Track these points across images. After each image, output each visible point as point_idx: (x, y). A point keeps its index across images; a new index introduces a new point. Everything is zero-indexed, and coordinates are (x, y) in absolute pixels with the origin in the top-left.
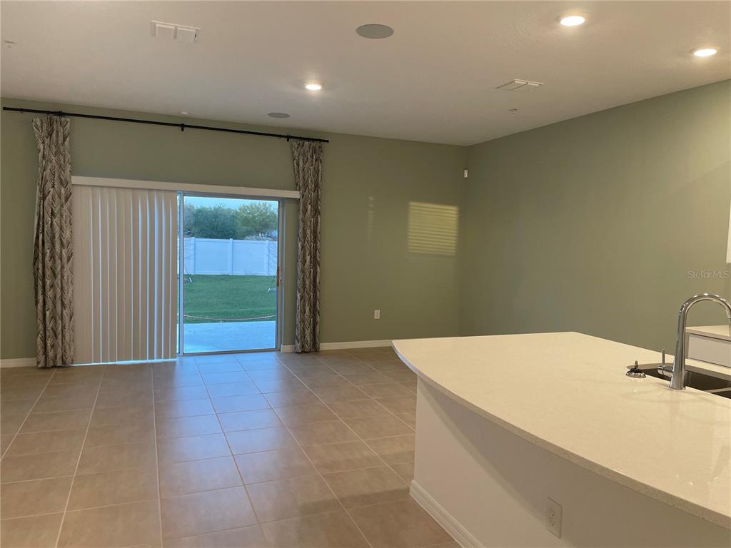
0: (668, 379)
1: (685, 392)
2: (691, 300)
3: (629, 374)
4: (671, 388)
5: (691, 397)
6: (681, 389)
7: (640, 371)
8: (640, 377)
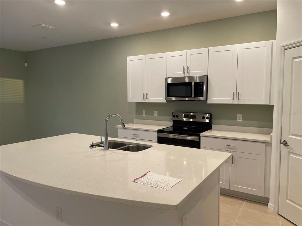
0: (103, 147)
1: (109, 151)
2: (108, 117)
3: (90, 147)
4: (104, 150)
5: (110, 152)
6: (107, 150)
7: (94, 146)
8: (94, 148)
